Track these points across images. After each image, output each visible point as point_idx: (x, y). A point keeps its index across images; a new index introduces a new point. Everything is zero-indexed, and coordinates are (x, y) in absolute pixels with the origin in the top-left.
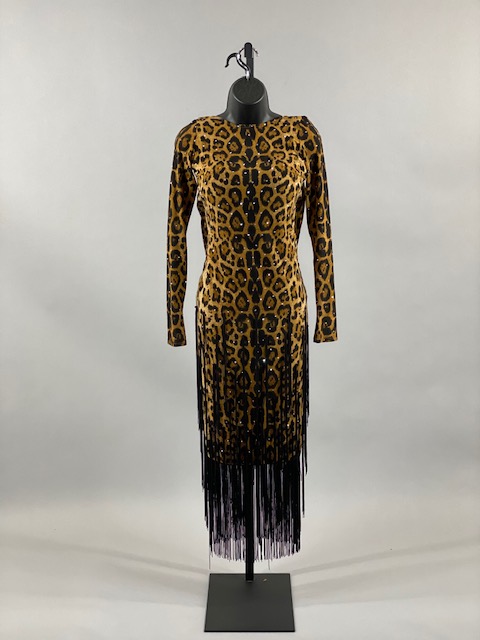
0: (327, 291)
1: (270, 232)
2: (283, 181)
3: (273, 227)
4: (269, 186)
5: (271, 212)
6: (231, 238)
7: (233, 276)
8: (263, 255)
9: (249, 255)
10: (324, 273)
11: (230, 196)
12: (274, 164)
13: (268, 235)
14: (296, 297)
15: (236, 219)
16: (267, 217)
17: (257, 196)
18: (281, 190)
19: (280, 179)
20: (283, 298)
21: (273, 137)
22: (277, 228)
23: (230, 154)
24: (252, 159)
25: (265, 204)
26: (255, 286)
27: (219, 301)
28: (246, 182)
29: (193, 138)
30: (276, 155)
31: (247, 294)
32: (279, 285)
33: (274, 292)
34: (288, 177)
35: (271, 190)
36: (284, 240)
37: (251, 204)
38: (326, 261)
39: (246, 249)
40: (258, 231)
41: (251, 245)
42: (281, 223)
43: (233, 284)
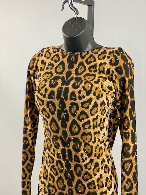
0: (129, 184)
1: (79, 136)
2: (87, 98)
3: (81, 133)
4: (76, 102)
5: (78, 122)
6: (52, 137)
7: (55, 164)
8: (74, 153)
9: (63, 151)
10: (127, 170)
11: (48, 106)
12: (83, 84)
13: (77, 139)
14: (102, 186)
15: (53, 123)
16: (75, 125)
17: (67, 108)
18: (85, 105)
19: (84, 97)
20: (90, 186)
21: (91, 62)
22: (84, 134)
23: (55, 75)
24: (69, 79)
25: (74, 115)
26: (69, 174)
27: (46, 179)
28: (58, 97)
29: (36, 61)
30: (87, 77)
31: (64, 178)
32: (87, 176)
33: (83, 181)
34: (91, 96)
35: (77, 105)
36: (91, 143)
37: (63, 114)
38: (130, 161)
39: (61, 147)
40: (69, 135)
41: (64, 144)
42: (87, 131)
43: (55, 169)
